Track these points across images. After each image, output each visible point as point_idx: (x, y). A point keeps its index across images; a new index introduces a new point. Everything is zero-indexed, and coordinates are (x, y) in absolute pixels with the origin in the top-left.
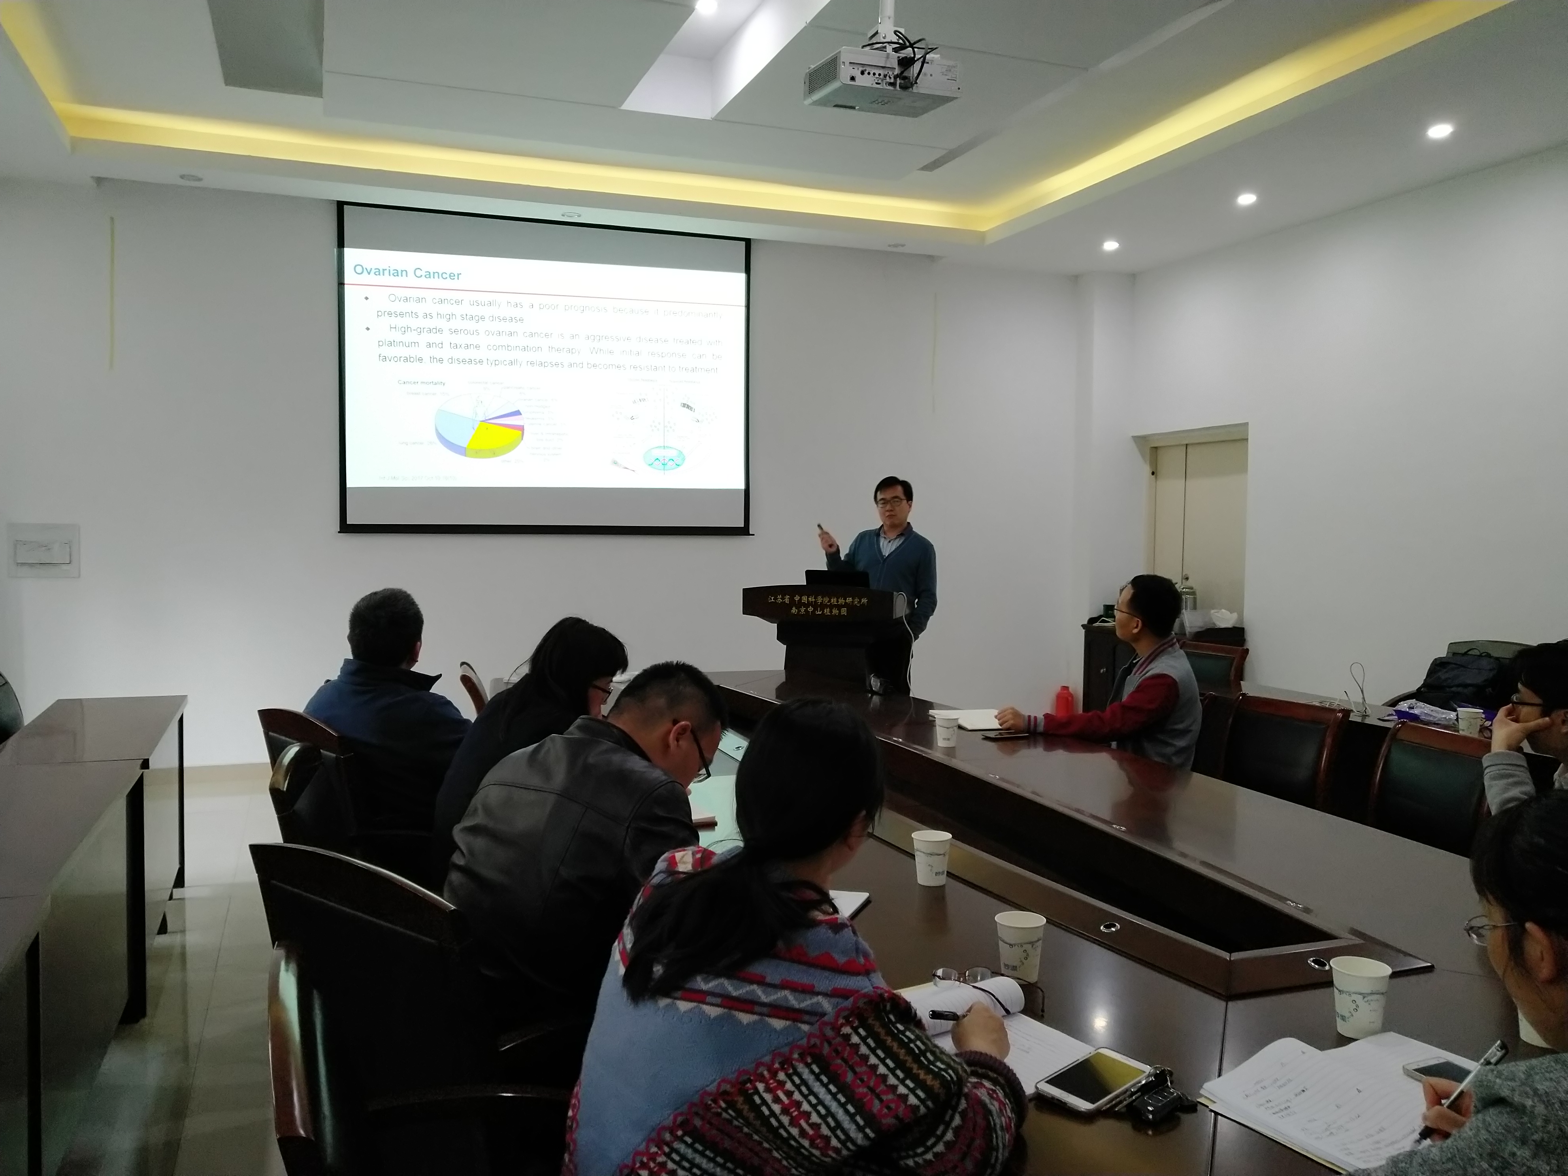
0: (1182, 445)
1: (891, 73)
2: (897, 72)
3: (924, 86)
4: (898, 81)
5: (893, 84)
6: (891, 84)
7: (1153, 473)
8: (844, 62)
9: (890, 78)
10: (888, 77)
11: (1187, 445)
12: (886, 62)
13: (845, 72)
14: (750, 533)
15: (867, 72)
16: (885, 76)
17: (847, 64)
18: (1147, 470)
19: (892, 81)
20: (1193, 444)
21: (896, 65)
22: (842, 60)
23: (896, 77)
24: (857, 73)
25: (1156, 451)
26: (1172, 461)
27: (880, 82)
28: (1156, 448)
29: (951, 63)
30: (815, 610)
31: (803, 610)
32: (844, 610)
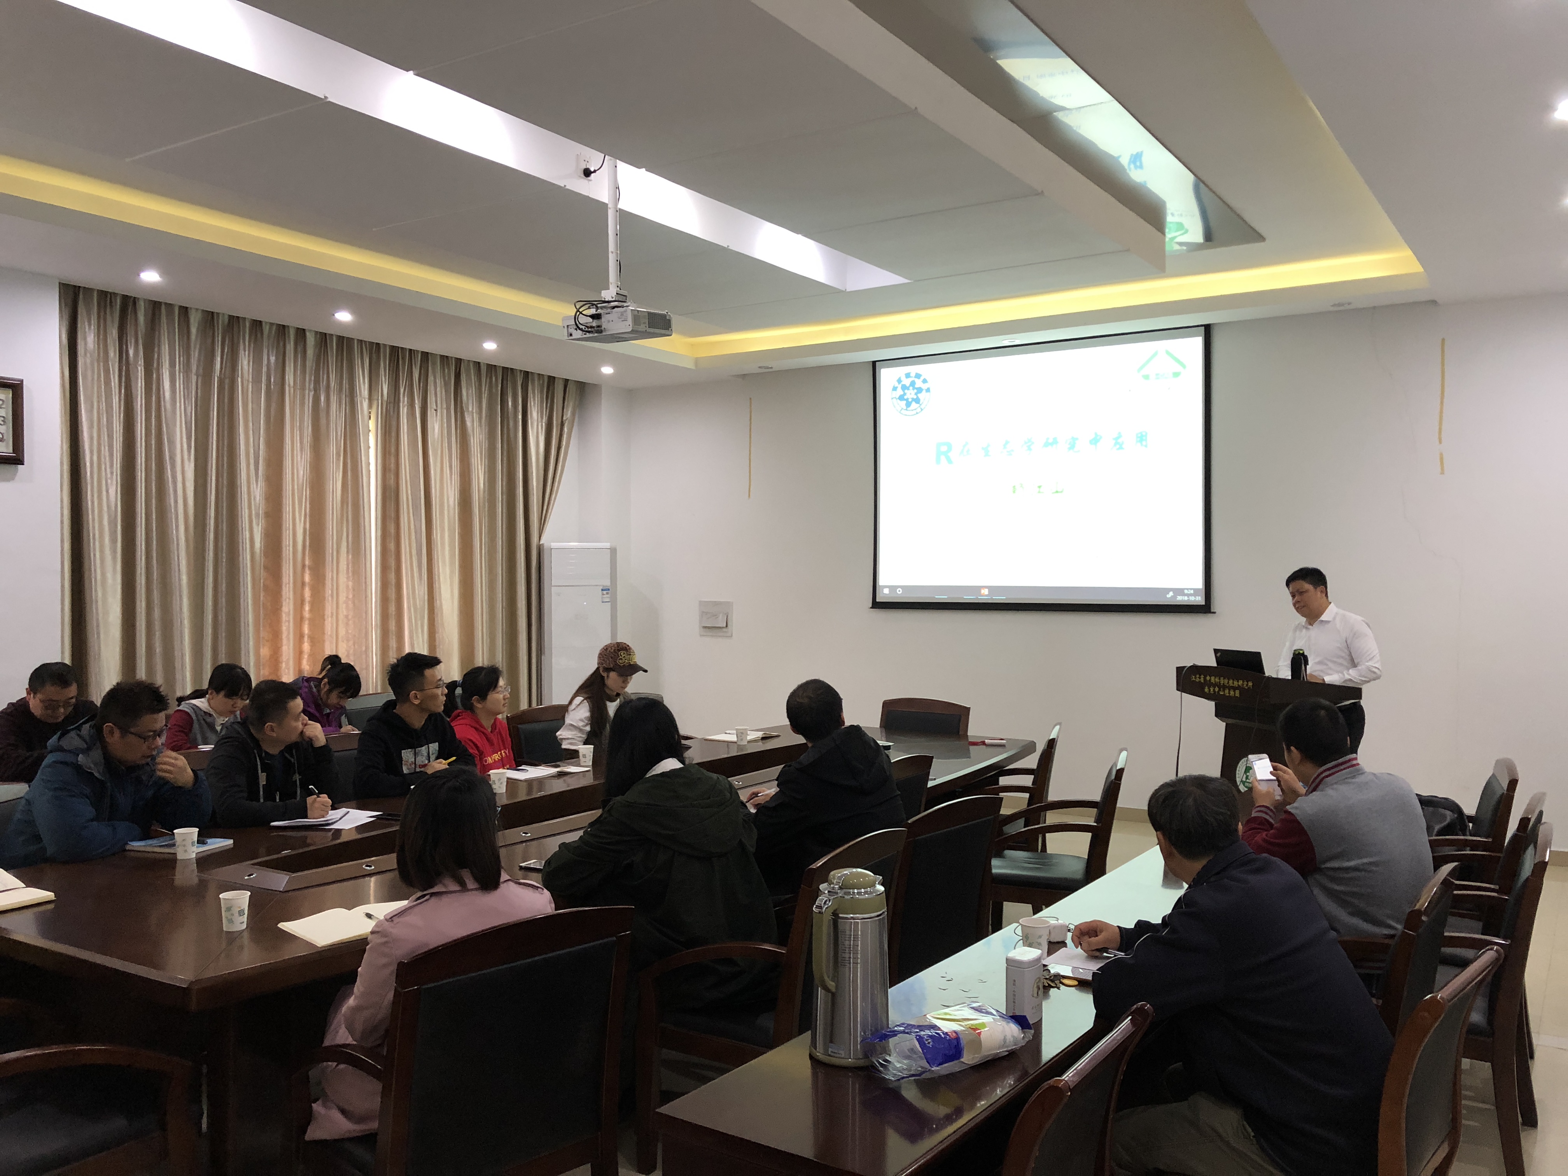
14: (1213, 611)
30: (1219, 690)
31: (1212, 689)
32: (1237, 692)
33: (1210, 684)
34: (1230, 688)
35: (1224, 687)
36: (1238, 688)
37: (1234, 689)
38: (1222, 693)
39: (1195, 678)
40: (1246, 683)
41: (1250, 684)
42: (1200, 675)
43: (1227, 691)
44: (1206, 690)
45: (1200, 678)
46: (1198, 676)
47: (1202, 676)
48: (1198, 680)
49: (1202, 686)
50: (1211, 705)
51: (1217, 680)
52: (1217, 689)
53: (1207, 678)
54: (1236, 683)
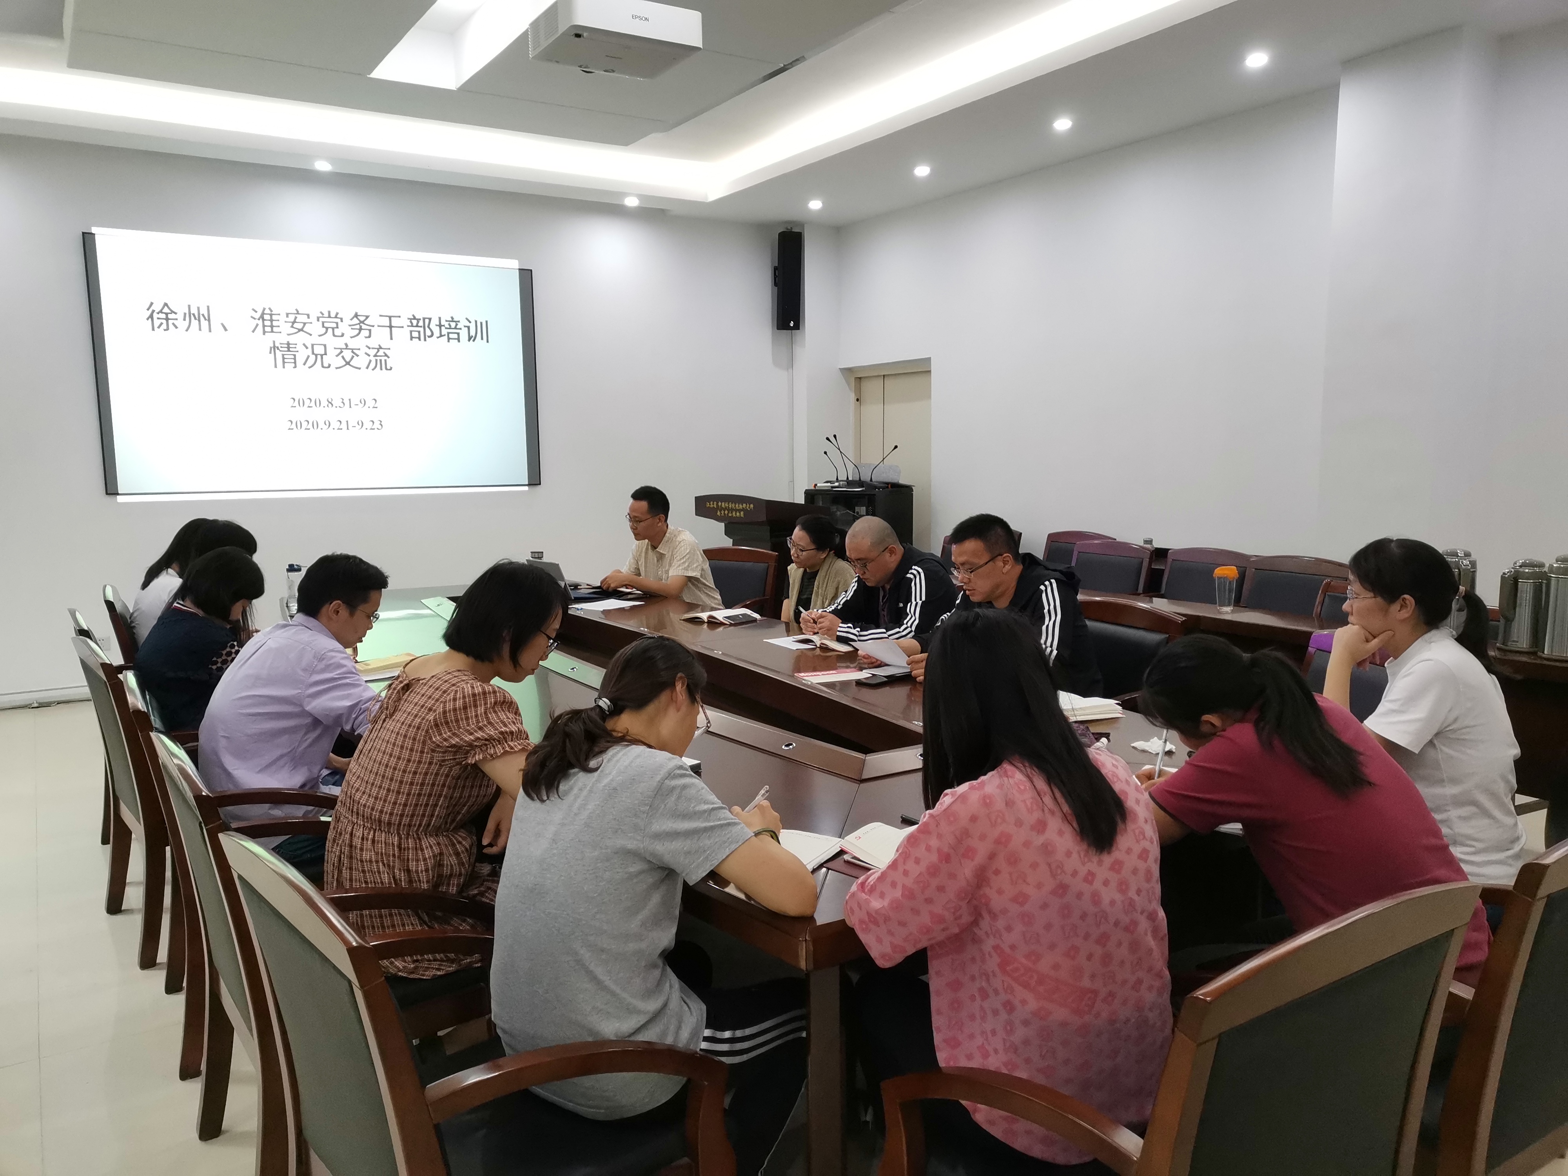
0: (881, 376)
7: (858, 400)
11: (884, 376)
18: (853, 397)
20: (888, 375)
25: (860, 381)
26: (872, 388)
28: (860, 378)
30: (729, 512)
31: (723, 512)
32: (742, 513)
33: (721, 509)
34: (736, 510)
35: (732, 510)
36: (743, 510)
37: (740, 511)
38: (730, 515)
39: (710, 504)
40: (748, 505)
41: (752, 506)
42: (713, 502)
43: (734, 513)
44: (719, 513)
45: (713, 504)
46: (712, 503)
47: (715, 503)
48: (712, 506)
49: (715, 510)
50: (722, 526)
51: (727, 505)
52: (726, 512)
53: (720, 504)
54: (741, 506)
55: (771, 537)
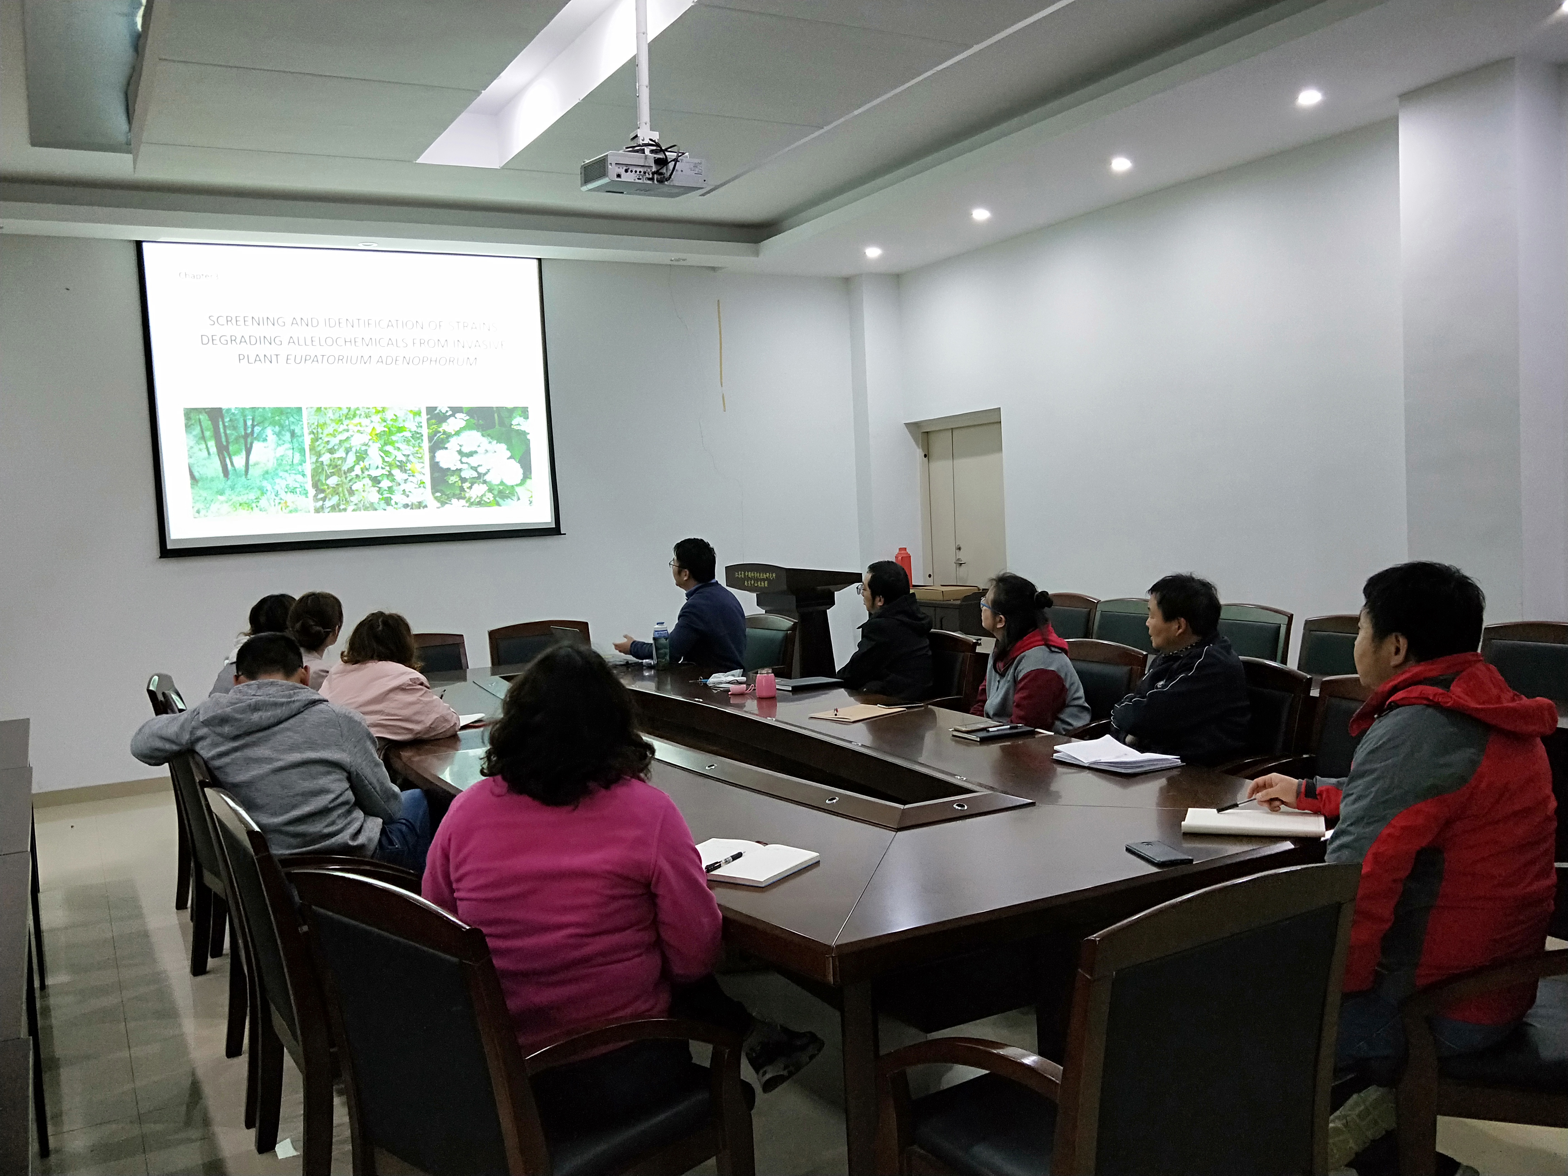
0: (948, 429)
1: (649, 170)
2: (654, 169)
3: (677, 179)
4: (656, 176)
5: (652, 179)
6: (649, 179)
7: (925, 456)
8: (611, 164)
9: (649, 174)
10: (647, 174)
11: (952, 428)
12: (645, 163)
13: (613, 170)
14: (562, 533)
15: (630, 170)
16: (645, 173)
17: (613, 164)
18: (919, 453)
19: (651, 176)
20: (957, 427)
21: (653, 164)
22: (609, 162)
23: (653, 173)
24: (622, 171)
25: (927, 436)
26: (939, 444)
27: (641, 177)
28: (927, 432)
29: (697, 161)
30: (754, 583)
31: (749, 582)
32: (766, 582)
33: (748, 579)
34: (758, 579)
35: (753, 579)
36: (767, 579)
37: (764, 580)
38: (758, 585)
39: (738, 574)
40: (771, 574)
41: (774, 575)
42: (741, 572)
43: (764, 583)
44: (746, 583)
45: (741, 574)
47: (743, 572)
48: (740, 576)
49: (742, 580)
50: (754, 596)
51: (753, 575)
52: (753, 582)
53: (746, 574)
54: (764, 575)
55: (797, 607)
